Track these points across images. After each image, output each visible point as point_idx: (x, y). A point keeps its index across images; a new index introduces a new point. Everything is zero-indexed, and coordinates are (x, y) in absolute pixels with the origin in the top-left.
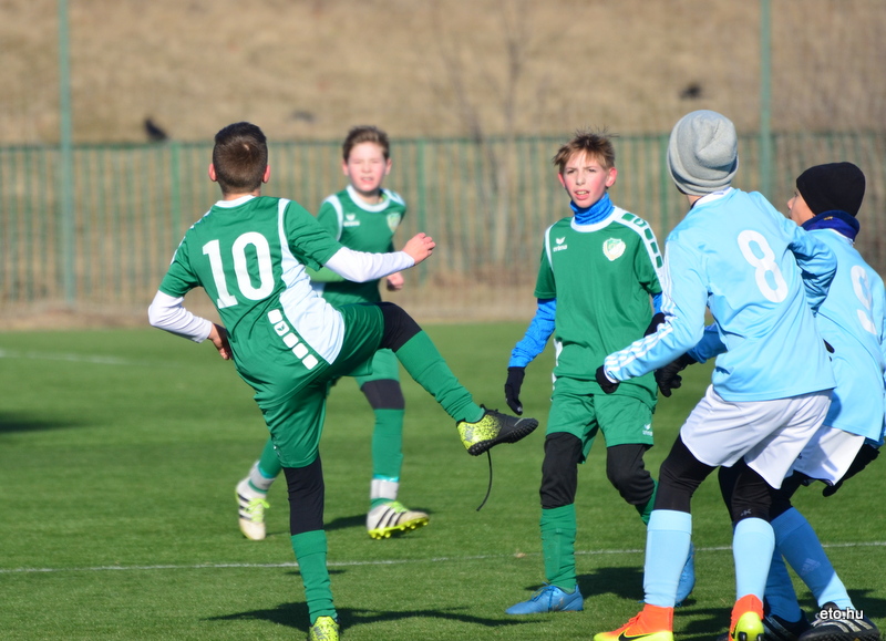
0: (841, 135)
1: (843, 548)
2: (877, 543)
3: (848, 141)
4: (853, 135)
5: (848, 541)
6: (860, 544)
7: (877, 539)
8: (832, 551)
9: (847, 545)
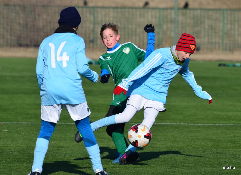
0: (11, 6)
1: (13, 124)
2: (23, 123)
3: (13, 7)
4: (14, 6)
5: (15, 122)
6: (18, 123)
7: (23, 121)
8: (11, 125)
9: (15, 123)
